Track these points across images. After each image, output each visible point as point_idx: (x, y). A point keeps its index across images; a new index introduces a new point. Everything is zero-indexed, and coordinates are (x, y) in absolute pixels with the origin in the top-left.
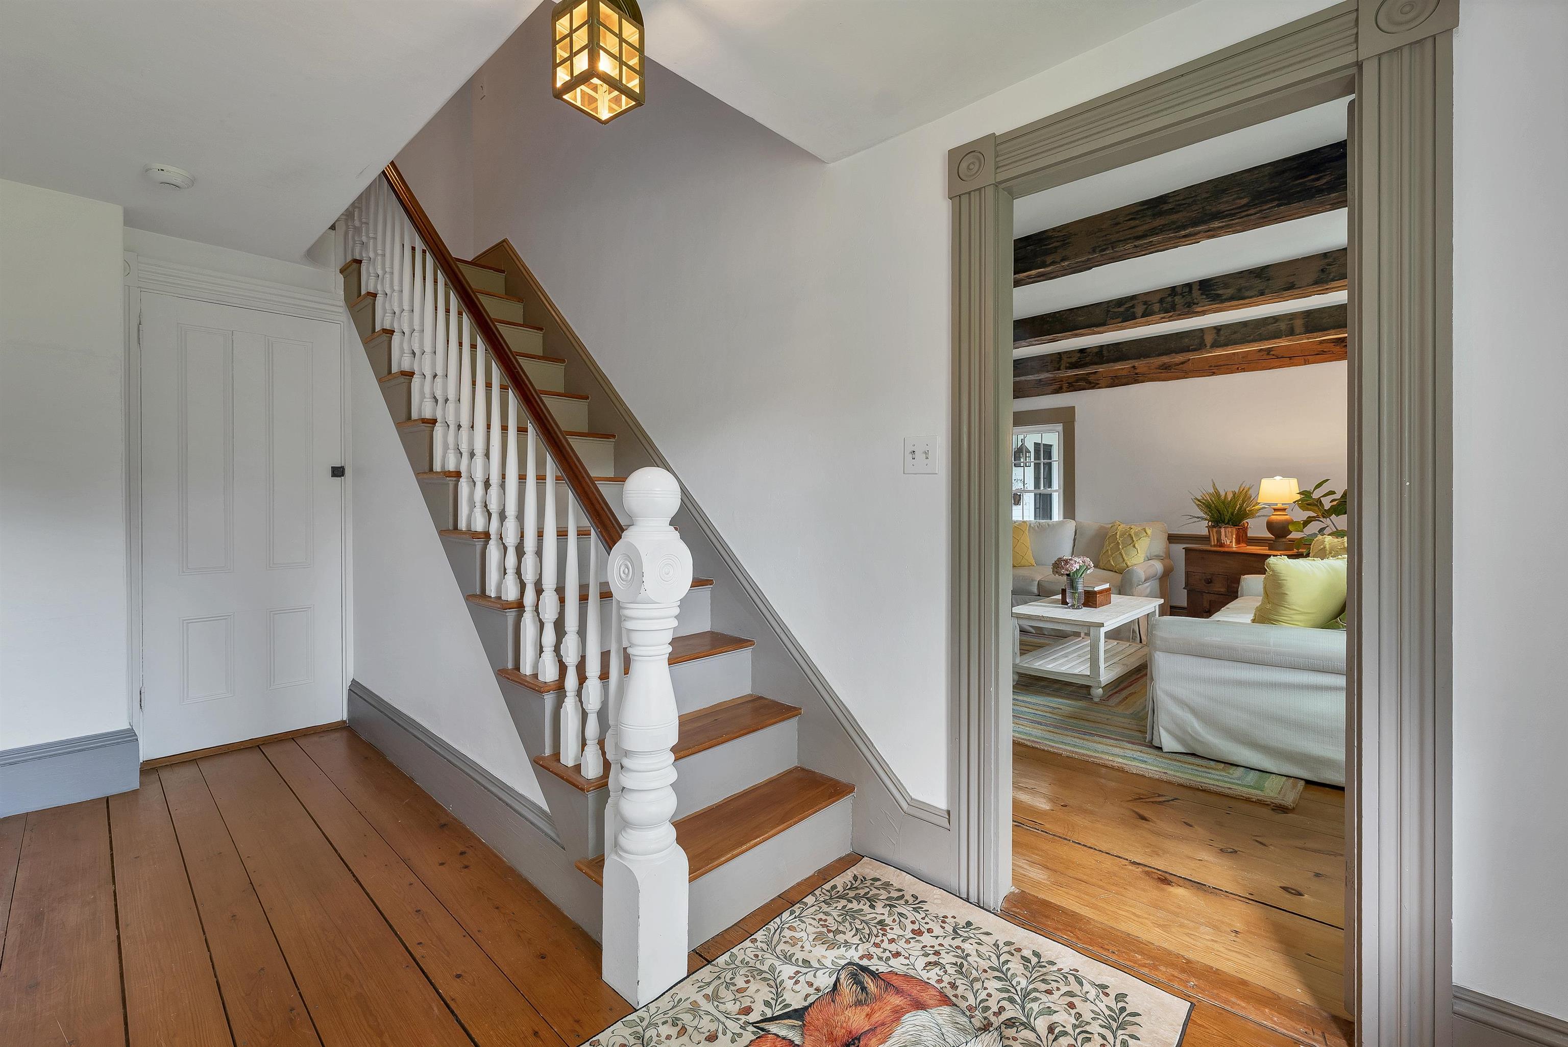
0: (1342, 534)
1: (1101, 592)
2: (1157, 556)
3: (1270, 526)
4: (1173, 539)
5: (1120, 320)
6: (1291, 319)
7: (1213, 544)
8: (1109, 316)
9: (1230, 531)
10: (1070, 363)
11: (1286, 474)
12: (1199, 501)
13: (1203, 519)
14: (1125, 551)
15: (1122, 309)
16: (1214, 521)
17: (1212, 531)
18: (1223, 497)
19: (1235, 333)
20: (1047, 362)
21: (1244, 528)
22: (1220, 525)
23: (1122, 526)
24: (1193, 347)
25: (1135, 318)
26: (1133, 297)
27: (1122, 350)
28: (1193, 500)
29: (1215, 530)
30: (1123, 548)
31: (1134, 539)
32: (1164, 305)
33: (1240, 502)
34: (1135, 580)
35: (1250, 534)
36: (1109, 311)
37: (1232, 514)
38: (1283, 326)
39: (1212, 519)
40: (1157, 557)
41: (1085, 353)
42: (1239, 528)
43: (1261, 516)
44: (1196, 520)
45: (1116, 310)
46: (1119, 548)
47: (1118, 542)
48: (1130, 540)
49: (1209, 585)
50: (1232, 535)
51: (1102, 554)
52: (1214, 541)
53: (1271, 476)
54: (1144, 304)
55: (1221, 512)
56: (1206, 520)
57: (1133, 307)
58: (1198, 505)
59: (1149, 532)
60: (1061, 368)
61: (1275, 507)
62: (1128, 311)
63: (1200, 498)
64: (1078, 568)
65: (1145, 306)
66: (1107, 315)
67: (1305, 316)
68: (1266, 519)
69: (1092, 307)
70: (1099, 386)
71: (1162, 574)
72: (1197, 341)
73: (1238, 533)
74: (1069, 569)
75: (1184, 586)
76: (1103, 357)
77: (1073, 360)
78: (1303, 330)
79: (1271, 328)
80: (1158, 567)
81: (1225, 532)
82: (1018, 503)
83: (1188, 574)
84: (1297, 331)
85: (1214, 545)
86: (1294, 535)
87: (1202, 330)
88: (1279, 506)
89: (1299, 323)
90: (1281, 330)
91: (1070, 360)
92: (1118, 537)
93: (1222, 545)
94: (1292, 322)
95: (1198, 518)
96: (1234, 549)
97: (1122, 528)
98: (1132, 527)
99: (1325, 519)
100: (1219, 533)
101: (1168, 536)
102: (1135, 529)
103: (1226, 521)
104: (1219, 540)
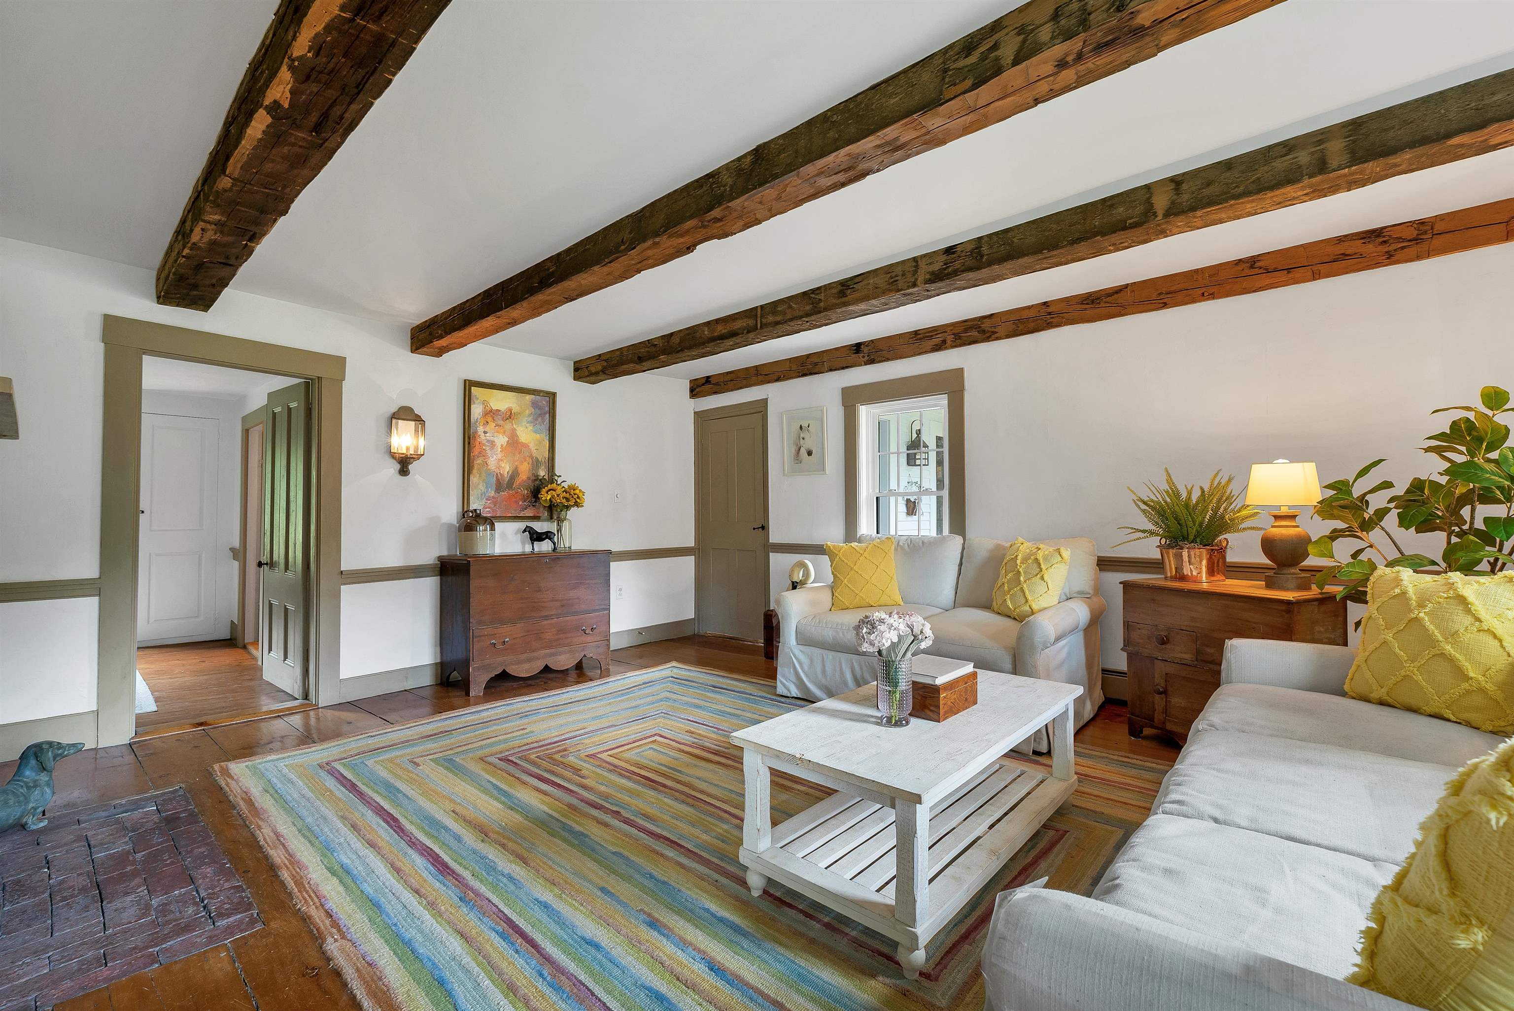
0: (1416, 563)
1: (951, 686)
2: (1080, 593)
3: (1269, 546)
4: (1105, 564)
5: (968, 83)
6: (1320, 142)
7: (1169, 575)
8: (947, 80)
9: (1198, 553)
10: (932, 273)
11: (1296, 457)
12: (1145, 503)
13: (1152, 533)
14: (1028, 586)
15: (973, 59)
16: (1170, 537)
17: (1168, 553)
18: (1184, 495)
19: (1209, 184)
20: (896, 276)
21: (1222, 549)
22: (1180, 543)
23: (1025, 545)
24: (1132, 221)
25: (998, 71)
26: (996, 26)
27: (1013, 242)
28: (1135, 503)
29: (1172, 552)
30: (1025, 581)
31: (1043, 566)
32: (1063, 22)
33: (1214, 504)
34: (1038, 639)
35: (1231, 558)
36: (946, 71)
37: (1201, 525)
38: (1304, 157)
39: (1166, 534)
40: (1082, 595)
41: (954, 253)
42: (1213, 550)
43: (1249, 528)
44: (1142, 535)
45: (961, 63)
46: (1020, 581)
47: (1019, 572)
48: (1037, 568)
49: (1164, 646)
50: (1201, 561)
51: (995, 589)
52: (1171, 569)
53: (1268, 460)
54: (1019, 34)
55: (1182, 522)
56: (1157, 535)
57: (995, 47)
58: (1143, 511)
59: (1066, 553)
60: (918, 282)
61: (1277, 513)
62: (986, 59)
63: (1146, 499)
64: (895, 640)
65: (1022, 37)
66: (943, 79)
67: (1350, 131)
68: (1260, 534)
69: (914, 70)
70: (996, 335)
71: (1088, 622)
72: (1140, 209)
73: (1211, 557)
74: (876, 642)
75: (1122, 645)
76: (982, 256)
77: (937, 267)
78: (1345, 158)
79: (1280, 164)
80: (1080, 613)
81: (1189, 556)
82: (913, 512)
83: (1128, 626)
84: (1334, 163)
85: (1171, 577)
86: (1312, 561)
87: (1147, 187)
88: (1284, 510)
89: (1336, 148)
90: (1300, 167)
91: (931, 268)
92: (1018, 562)
93: (1183, 578)
94: (1322, 147)
95: (1144, 531)
96: (1205, 586)
97: (1025, 548)
98: (1041, 546)
99: (1365, 533)
100: (1179, 557)
101: (1098, 560)
102: (1045, 550)
103: (1191, 537)
104: (1179, 569)
